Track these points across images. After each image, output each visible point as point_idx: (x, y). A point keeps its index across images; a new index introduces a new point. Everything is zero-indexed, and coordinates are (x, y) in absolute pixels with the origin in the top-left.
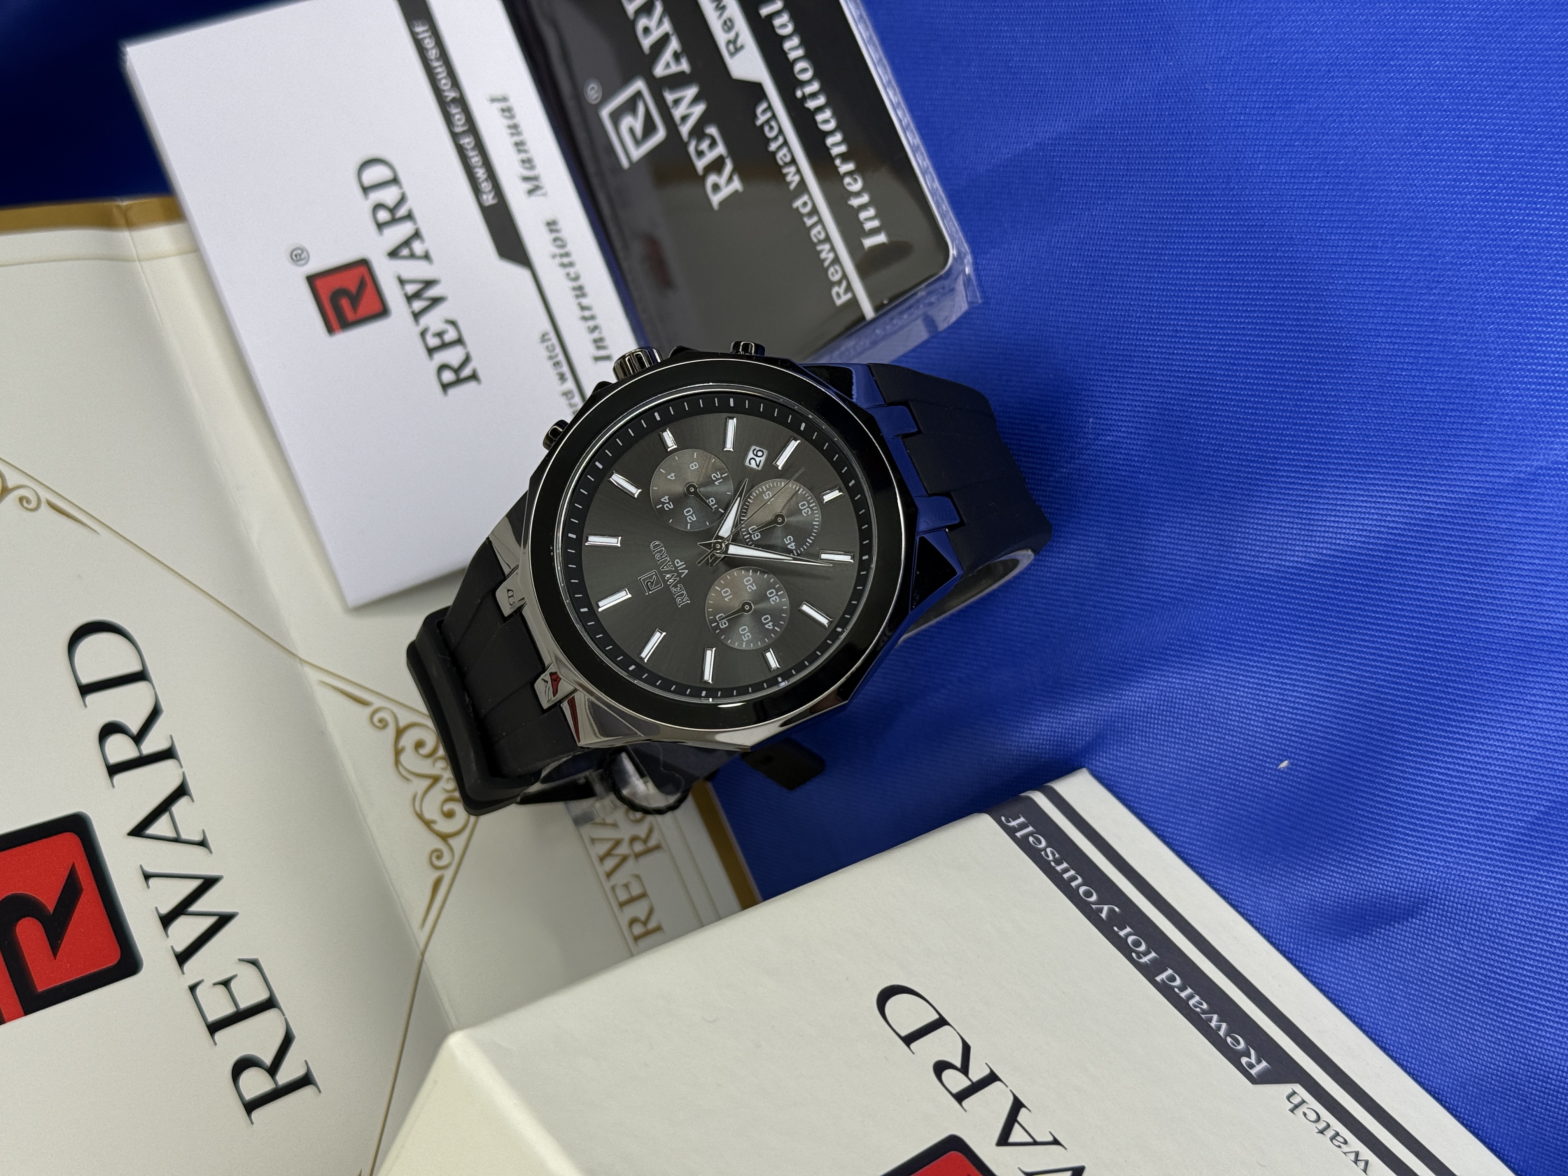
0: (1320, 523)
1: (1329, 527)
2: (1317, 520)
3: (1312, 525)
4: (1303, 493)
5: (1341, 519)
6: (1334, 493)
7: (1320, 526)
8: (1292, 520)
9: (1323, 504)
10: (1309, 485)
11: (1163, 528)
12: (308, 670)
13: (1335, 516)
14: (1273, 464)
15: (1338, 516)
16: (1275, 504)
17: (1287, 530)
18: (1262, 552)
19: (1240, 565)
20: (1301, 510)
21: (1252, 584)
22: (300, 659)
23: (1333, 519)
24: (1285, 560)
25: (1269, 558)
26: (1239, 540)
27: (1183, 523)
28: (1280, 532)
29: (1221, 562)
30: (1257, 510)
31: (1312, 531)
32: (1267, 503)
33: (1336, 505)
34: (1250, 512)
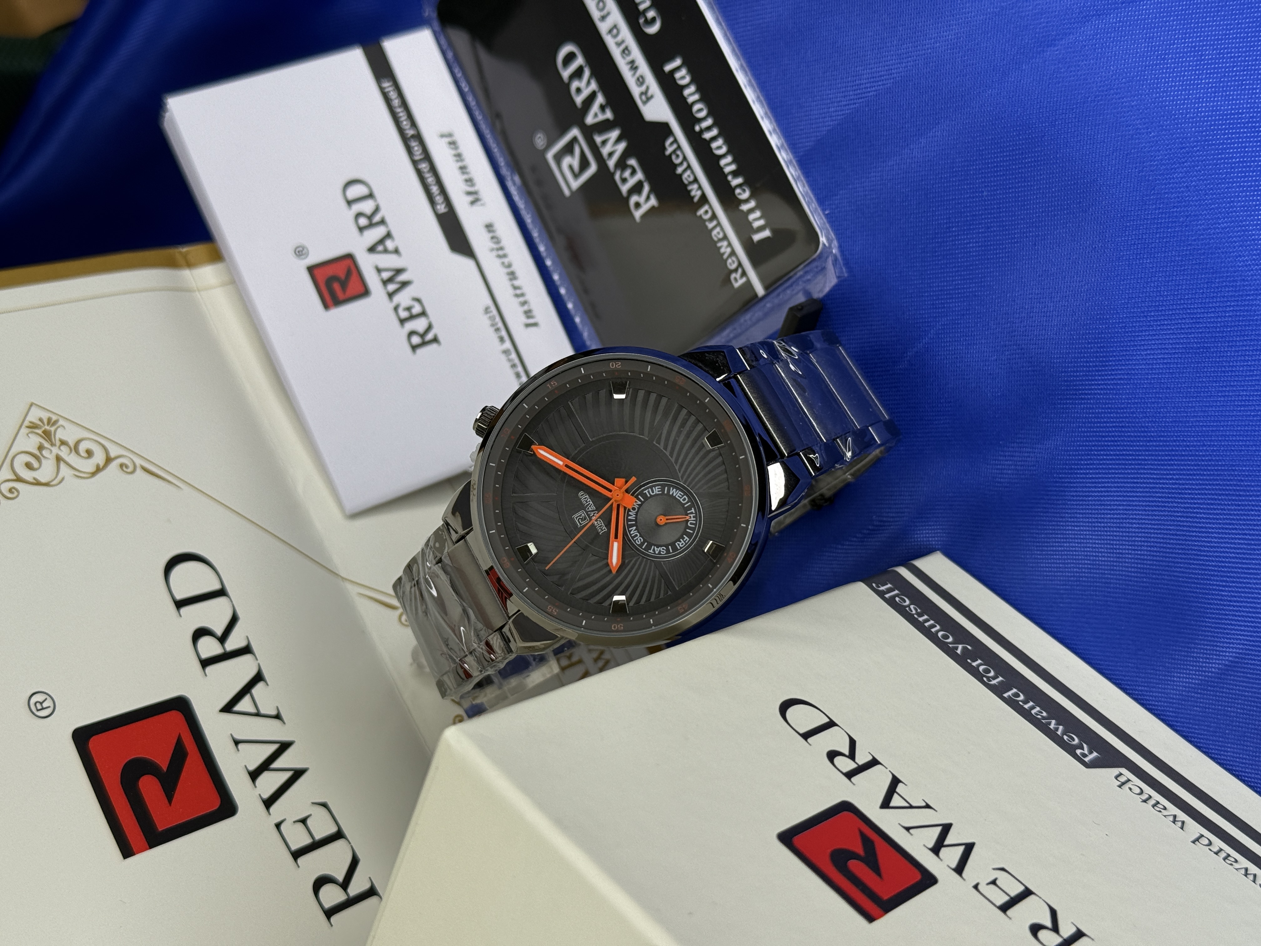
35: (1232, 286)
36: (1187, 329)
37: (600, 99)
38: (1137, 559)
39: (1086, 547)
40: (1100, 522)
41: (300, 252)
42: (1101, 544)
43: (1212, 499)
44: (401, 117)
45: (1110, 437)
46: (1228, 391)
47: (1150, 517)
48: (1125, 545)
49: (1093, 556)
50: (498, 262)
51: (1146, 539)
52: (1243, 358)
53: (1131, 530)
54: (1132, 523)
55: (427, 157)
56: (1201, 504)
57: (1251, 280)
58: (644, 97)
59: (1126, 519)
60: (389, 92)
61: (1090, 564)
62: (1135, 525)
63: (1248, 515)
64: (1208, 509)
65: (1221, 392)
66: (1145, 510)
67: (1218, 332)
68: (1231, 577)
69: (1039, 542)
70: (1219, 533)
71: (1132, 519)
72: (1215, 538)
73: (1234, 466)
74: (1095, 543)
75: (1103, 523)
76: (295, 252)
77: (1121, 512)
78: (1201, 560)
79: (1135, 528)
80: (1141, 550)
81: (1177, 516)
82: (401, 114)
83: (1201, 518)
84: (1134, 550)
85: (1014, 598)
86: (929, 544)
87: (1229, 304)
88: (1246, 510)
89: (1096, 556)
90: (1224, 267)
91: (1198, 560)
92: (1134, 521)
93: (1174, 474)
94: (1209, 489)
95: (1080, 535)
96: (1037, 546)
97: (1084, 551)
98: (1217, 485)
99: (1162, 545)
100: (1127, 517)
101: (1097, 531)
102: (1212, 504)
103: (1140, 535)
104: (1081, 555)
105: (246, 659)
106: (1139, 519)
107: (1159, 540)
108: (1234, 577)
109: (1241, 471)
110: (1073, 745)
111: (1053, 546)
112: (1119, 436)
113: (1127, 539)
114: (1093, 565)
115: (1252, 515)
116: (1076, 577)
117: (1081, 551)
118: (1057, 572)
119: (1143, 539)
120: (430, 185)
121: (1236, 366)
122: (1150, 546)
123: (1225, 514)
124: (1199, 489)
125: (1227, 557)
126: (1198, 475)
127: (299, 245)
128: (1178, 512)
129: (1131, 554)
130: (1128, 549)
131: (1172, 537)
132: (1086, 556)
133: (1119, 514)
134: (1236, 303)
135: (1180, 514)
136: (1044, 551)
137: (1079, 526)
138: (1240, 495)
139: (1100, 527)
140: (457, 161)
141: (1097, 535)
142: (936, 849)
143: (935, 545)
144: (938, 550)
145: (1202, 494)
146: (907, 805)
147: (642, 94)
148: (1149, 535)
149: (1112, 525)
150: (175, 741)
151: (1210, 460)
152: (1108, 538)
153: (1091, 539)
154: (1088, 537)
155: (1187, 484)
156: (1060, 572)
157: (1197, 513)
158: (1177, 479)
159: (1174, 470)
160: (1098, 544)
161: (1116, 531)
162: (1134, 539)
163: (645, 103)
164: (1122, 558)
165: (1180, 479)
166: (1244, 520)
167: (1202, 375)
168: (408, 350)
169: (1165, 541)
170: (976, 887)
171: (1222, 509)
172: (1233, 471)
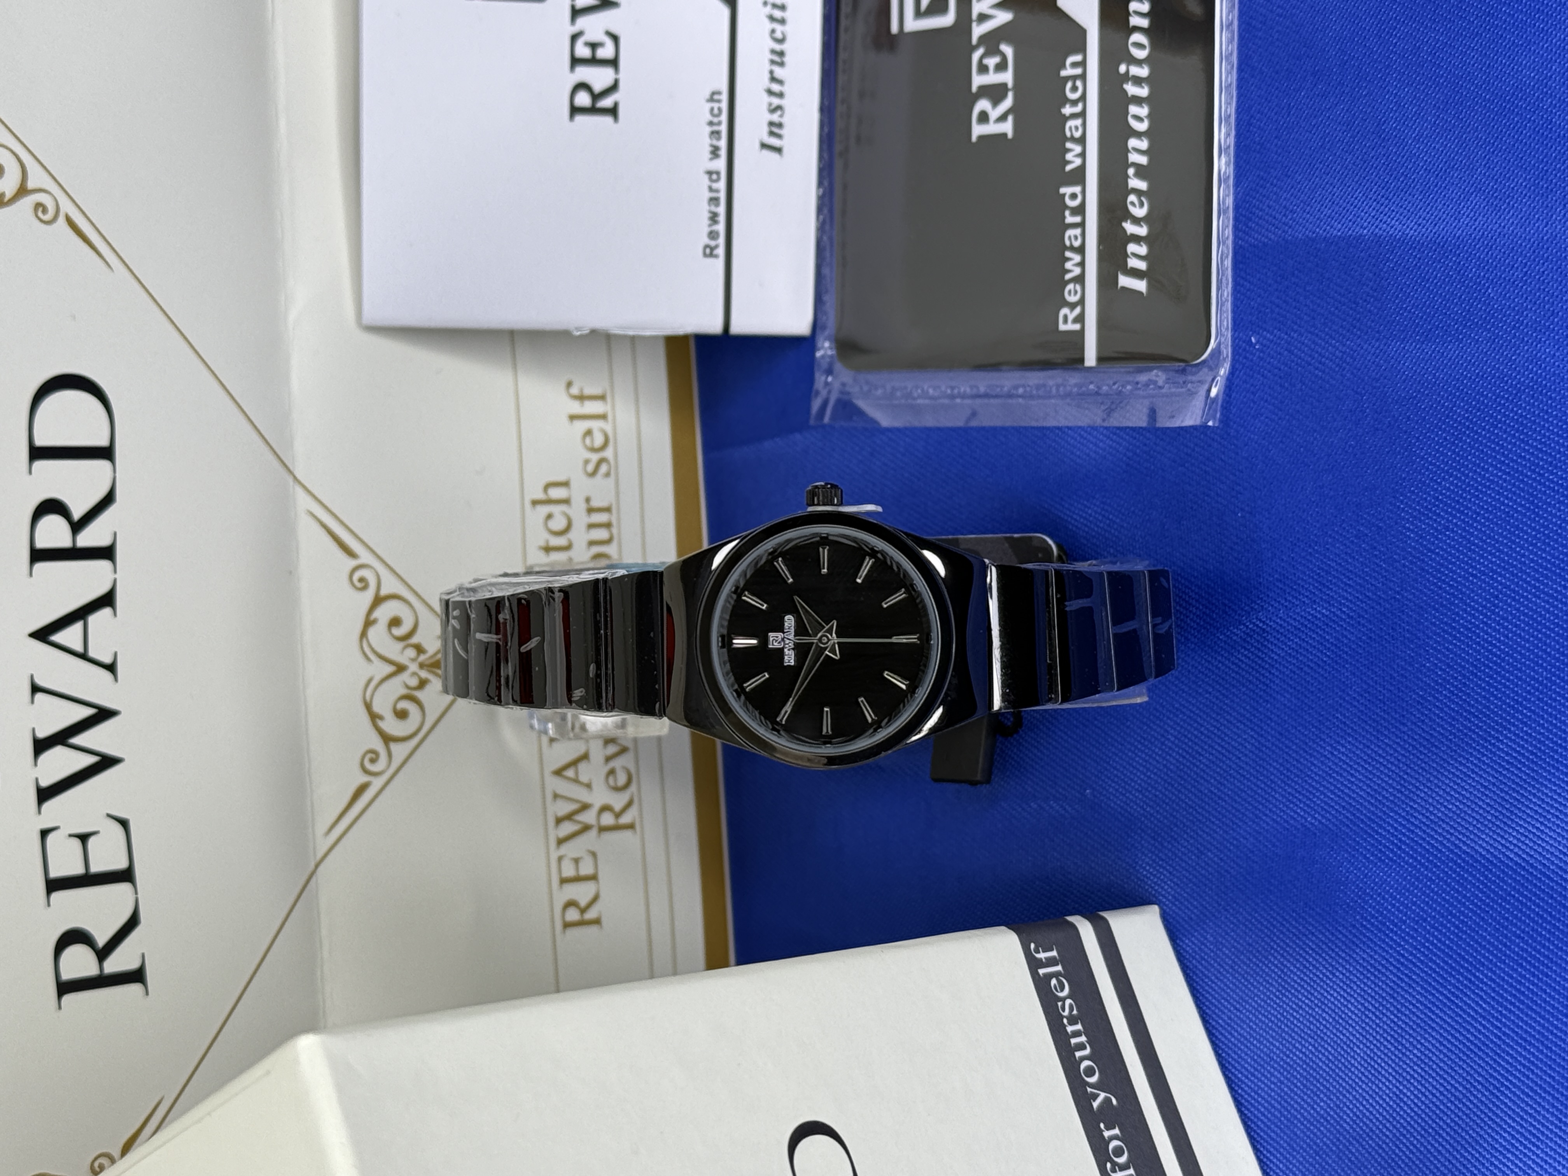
0: (1522, 823)
1: (1530, 831)
2: (1520, 818)
3: (1512, 820)
4: (1518, 780)
5: (1547, 831)
6: (1552, 798)
7: (1521, 826)
8: (1492, 803)
9: (1535, 803)
10: (1528, 775)
11: (1343, 742)
12: (300, 493)
13: (1541, 823)
14: (1497, 731)
15: (1546, 826)
16: (1481, 776)
17: (1481, 811)
18: (1443, 821)
19: (1412, 823)
20: (1507, 798)
21: (1416, 851)
22: (295, 478)
23: (1538, 825)
24: (1464, 843)
25: (1447, 831)
26: (1423, 795)
27: (1368, 747)
28: (1473, 810)
29: (1392, 810)
30: (1458, 773)
31: (1509, 826)
32: (1473, 771)
33: (1548, 812)
34: (1449, 771)
50: (767, 26)
105: (100, 567)
168: (564, 109)
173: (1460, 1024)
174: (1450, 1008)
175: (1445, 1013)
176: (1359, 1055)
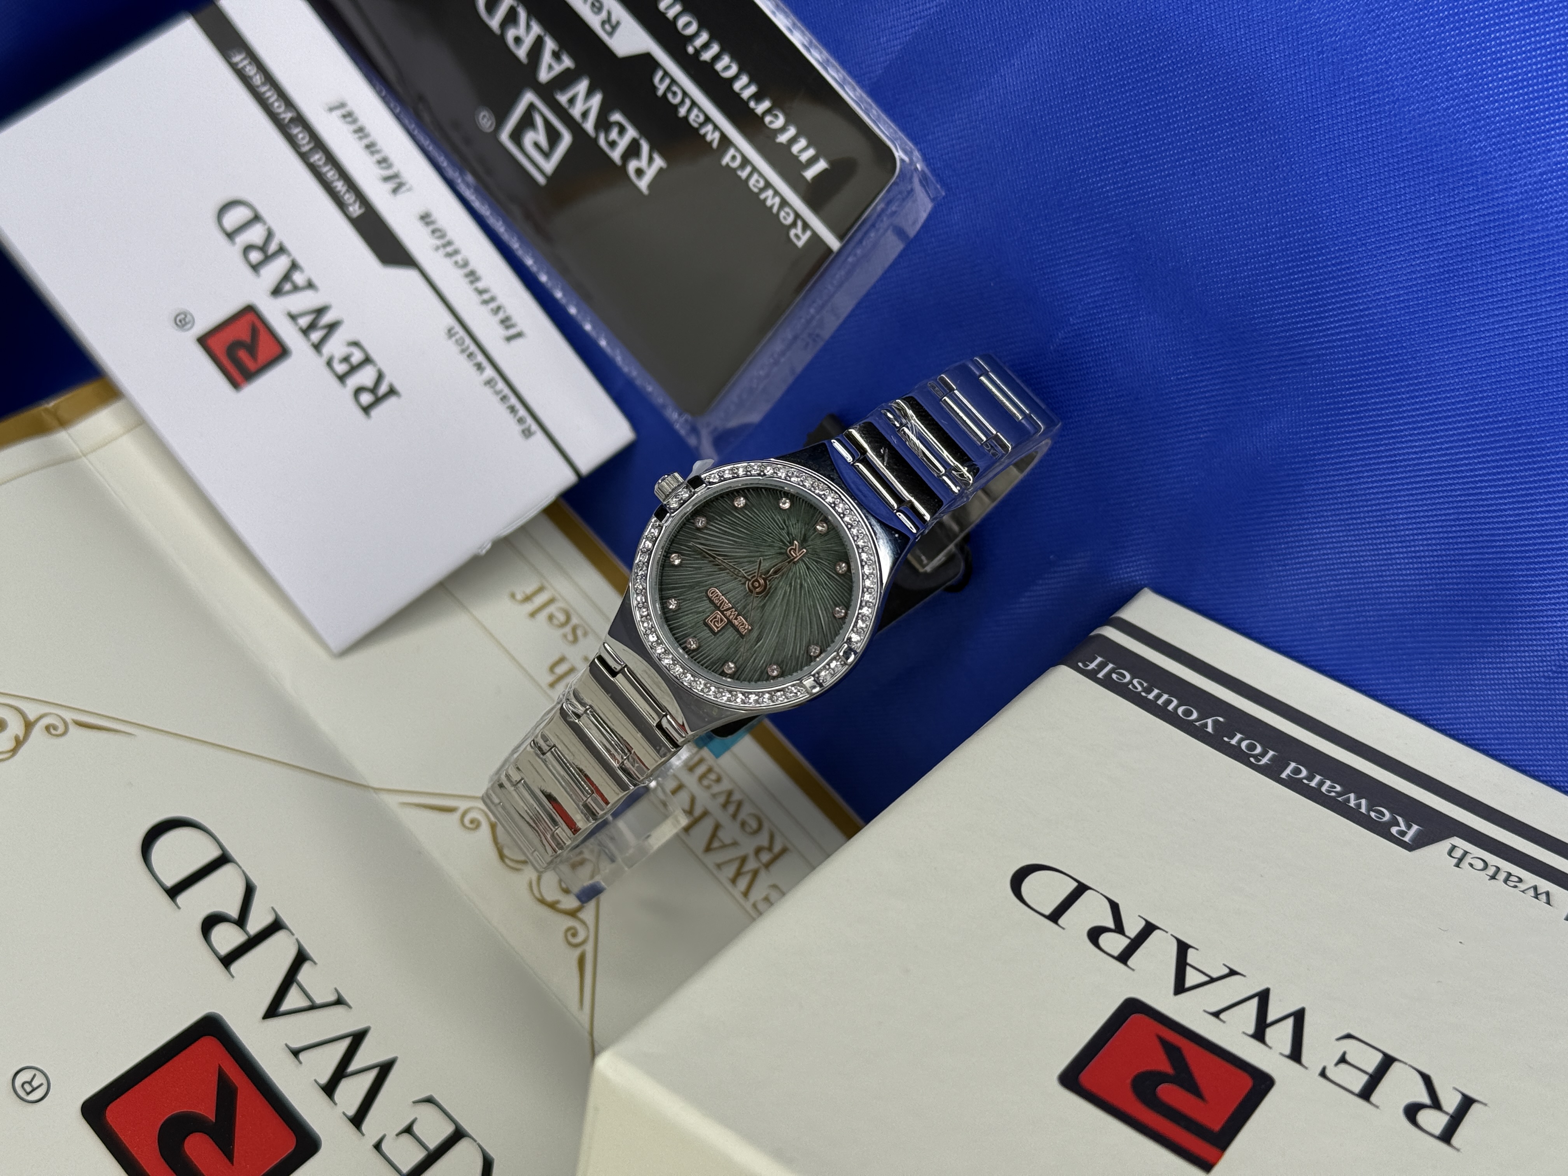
35: (1473, 184)
36: (1423, 251)
37: (550, 45)
38: (1412, 558)
39: (1342, 553)
40: (1355, 519)
41: (182, 321)
42: (1360, 546)
43: (1498, 467)
44: (268, 98)
45: (1349, 408)
46: (1493, 323)
47: (1420, 503)
48: (1392, 543)
49: (1352, 562)
50: (448, 263)
51: (1420, 531)
52: (1504, 276)
53: (1397, 522)
54: (1397, 514)
55: (319, 144)
56: (1484, 475)
57: (1496, 171)
58: (607, 27)
59: (1388, 509)
60: (245, 67)
61: (1351, 573)
62: (1401, 516)
63: (1549, 480)
64: (1494, 480)
65: (1483, 325)
66: (1412, 495)
67: (1465, 248)
68: (1540, 563)
69: (1279, 555)
70: (1514, 509)
71: (1397, 508)
72: (1511, 516)
73: (1519, 419)
74: (1352, 546)
75: (1359, 518)
76: (177, 324)
77: (1382, 501)
78: (1496, 547)
79: (1402, 519)
80: (1414, 546)
81: (1456, 496)
82: (268, 94)
83: (1487, 493)
84: (1406, 547)
85: (1257, 630)
86: (1133, 581)
87: (1472, 208)
88: (1544, 474)
89: (1356, 562)
90: (1457, 160)
91: (1493, 547)
92: (1400, 511)
93: (1442, 443)
94: (1492, 455)
95: (1332, 537)
96: (1277, 561)
97: (1340, 558)
98: (1501, 447)
99: (1441, 535)
100: (1390, 506)
101: (1353, 530)
102: (1499, 473)
103: (1410, 527)
104: (1337, 564)
105: (279, 937)
106: (1406, 507)
107: (1436, 530)
108: (1543, 562)
109: (1528, 424)
110: (1385, 823)
111: (1298, 558)
112: (1361, 406)
113: (1394, 534)
114: (1354, 573)
115: (1554, 479)
116: (1335, 591)
117: (1336, 559)
118: (1309, 589)
119: (1415, 532)
120: (333, 182)
121: (1496, 289)
122: (1426, 539)
123: (1518, 484)
124: (1479, 457)
125: (1530, 538)
126: (1473, 438)
127: (178, 312)
128: (1455, 490)
129: (1402, 553)
130: (1397, 548)
131: (1453, 523)
132: (1344, 563)
133: (1379, 504)
134: (1481, 206)
135: (1459, 493)
136: (1288, 564)
137: (1329, 527)
138: (1534, 456)
139: (1356, 524)
140: (361, 138)
141: (1354, 535)
142: (1259, 1035)
143: (1141, 580)
144: (1145, 586)
145: (1484, 463)
146: (1206, 979)
147: (603, 23)
148: (1423, 525)
149: (1371, 520)
150: (216, 1078)
151: (1486, 417)
152: (1369, 536)
153: (1347, 541)
154: (1342, 539)
155: (1461, 453)
156: (1313, 588)
157: (1481, 488)
158: (1447, 449)
159: (1442, 437)
160: (1356, 546)
161: (1377, 527)
162: (1403, 533)
163: (611, 34)
164: (1391, 559)
165: (1452, 448)
166: (1544, 487)
167: (1454, 308)
168: (359, 414)
169: (1445, 530)
170: (1323, 1074)
171: (1513, 478)
172: (1520, 425)
173: (1413, 470)
174: (1397, 467)
175: (1397, 473)
176: (1366, 556)
